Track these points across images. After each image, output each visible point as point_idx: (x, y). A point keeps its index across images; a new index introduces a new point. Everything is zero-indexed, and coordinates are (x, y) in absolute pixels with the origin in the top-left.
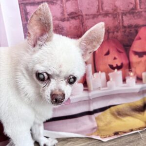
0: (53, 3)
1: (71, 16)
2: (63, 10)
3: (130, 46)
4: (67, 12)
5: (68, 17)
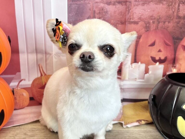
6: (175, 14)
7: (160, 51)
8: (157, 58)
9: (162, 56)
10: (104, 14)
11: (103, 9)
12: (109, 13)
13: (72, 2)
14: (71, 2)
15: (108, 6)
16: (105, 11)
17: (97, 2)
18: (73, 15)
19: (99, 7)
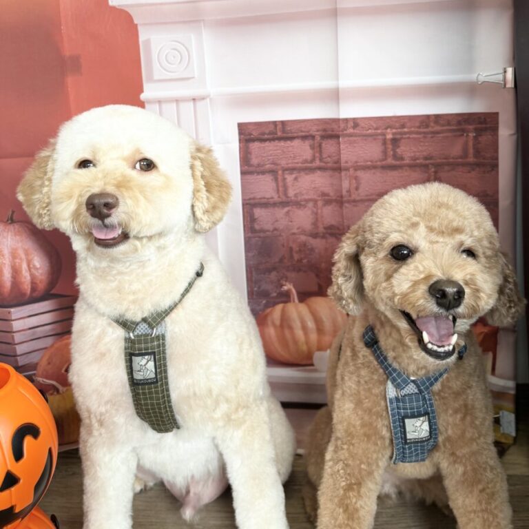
0: (301, 205)
1: (329, 231)
2: (317, 219)
4: (323, 224)
5: (324, 231)
10: (308, 252)
11: (305, 245)
12: (317, 251)
13: (252, 233)
14: (250, 235)
15: (314, 240)
16: (309, 247)
17: (294, 234)
18: (253, 254)
19: (299, 240)
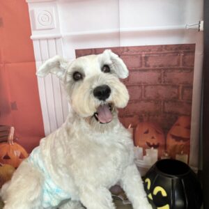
3: (169, 130)
6: (162, 110)
7: (153, 138)
8: (151, 144)
9: (155, 142)
